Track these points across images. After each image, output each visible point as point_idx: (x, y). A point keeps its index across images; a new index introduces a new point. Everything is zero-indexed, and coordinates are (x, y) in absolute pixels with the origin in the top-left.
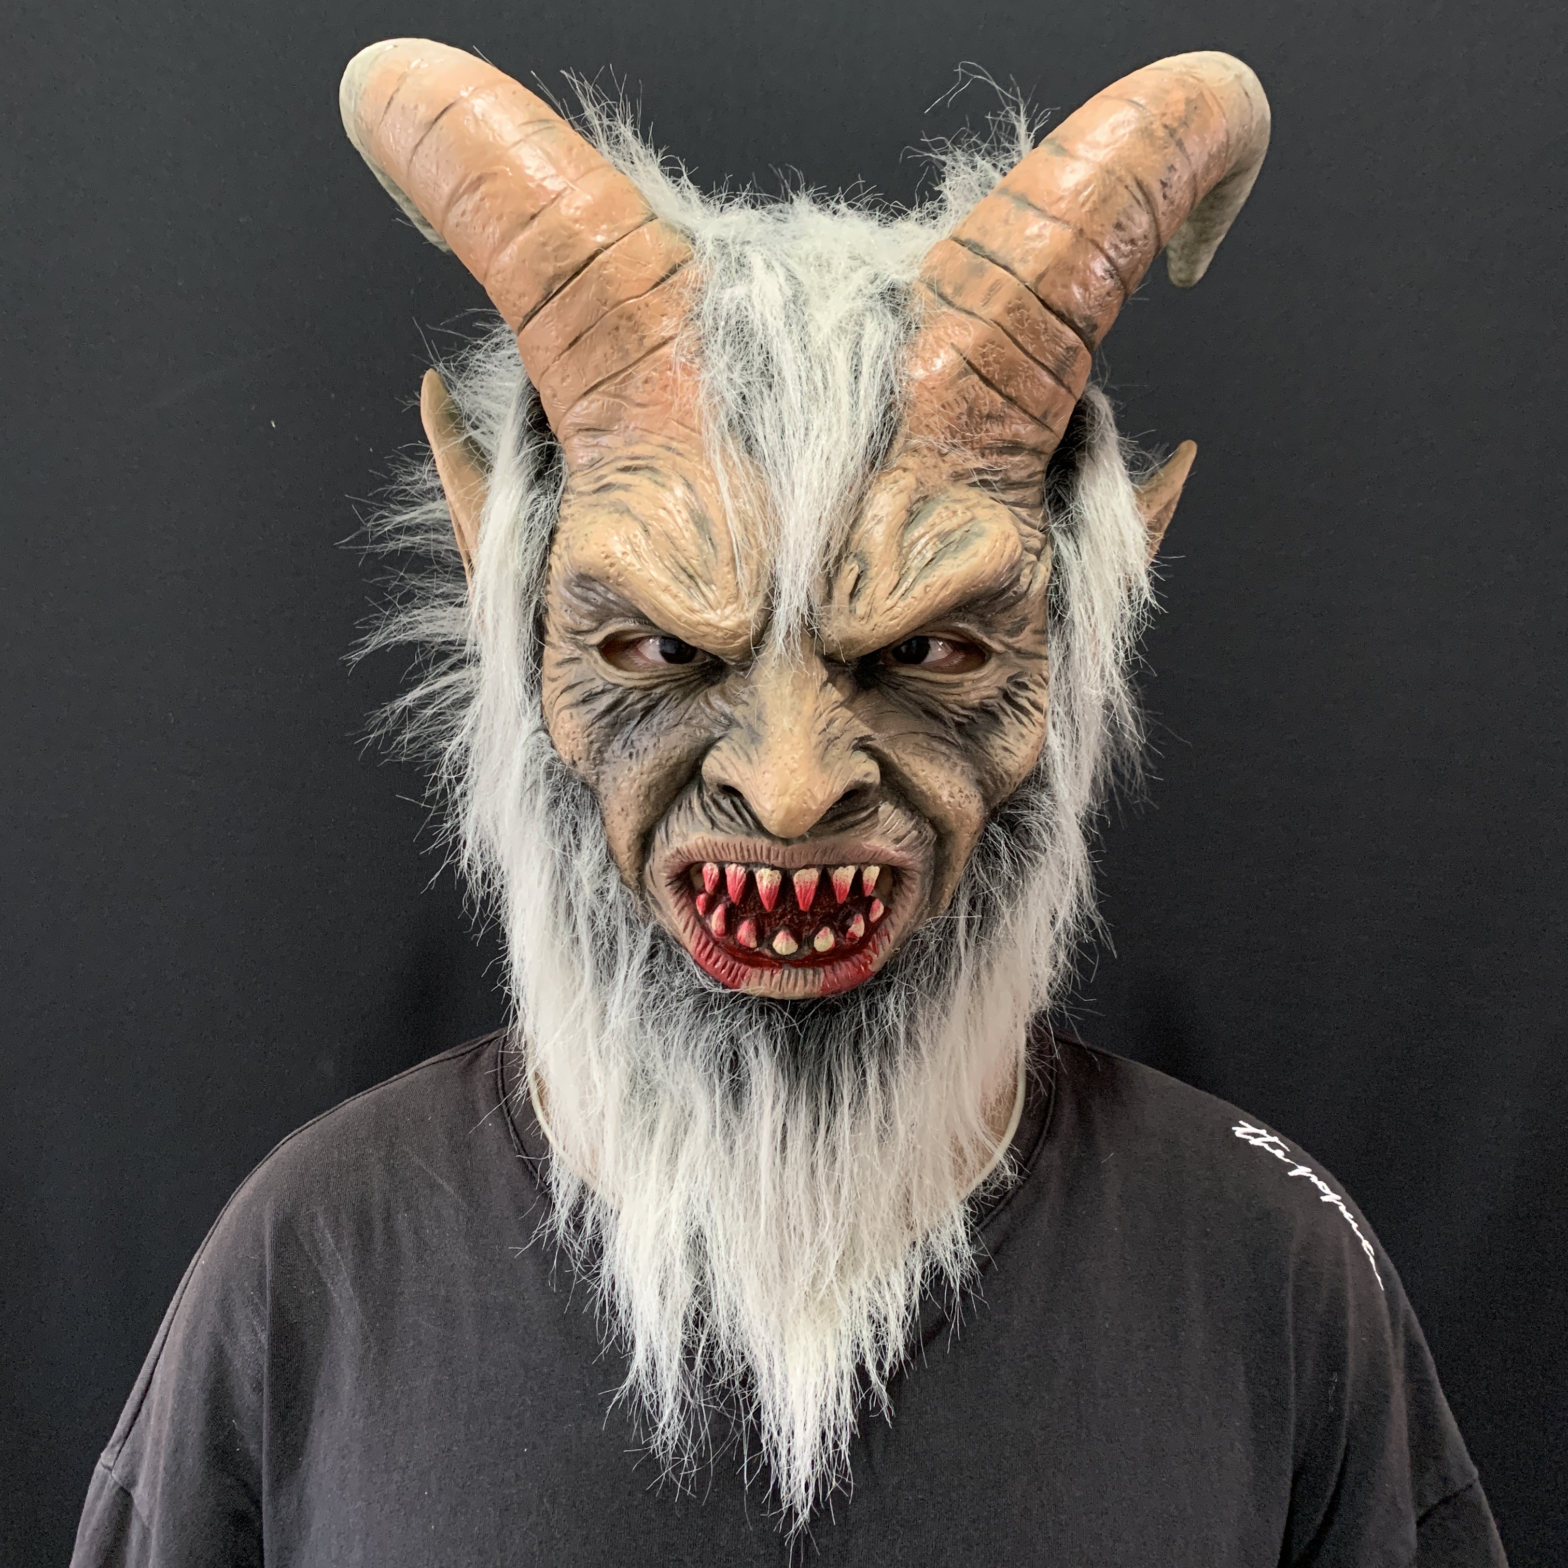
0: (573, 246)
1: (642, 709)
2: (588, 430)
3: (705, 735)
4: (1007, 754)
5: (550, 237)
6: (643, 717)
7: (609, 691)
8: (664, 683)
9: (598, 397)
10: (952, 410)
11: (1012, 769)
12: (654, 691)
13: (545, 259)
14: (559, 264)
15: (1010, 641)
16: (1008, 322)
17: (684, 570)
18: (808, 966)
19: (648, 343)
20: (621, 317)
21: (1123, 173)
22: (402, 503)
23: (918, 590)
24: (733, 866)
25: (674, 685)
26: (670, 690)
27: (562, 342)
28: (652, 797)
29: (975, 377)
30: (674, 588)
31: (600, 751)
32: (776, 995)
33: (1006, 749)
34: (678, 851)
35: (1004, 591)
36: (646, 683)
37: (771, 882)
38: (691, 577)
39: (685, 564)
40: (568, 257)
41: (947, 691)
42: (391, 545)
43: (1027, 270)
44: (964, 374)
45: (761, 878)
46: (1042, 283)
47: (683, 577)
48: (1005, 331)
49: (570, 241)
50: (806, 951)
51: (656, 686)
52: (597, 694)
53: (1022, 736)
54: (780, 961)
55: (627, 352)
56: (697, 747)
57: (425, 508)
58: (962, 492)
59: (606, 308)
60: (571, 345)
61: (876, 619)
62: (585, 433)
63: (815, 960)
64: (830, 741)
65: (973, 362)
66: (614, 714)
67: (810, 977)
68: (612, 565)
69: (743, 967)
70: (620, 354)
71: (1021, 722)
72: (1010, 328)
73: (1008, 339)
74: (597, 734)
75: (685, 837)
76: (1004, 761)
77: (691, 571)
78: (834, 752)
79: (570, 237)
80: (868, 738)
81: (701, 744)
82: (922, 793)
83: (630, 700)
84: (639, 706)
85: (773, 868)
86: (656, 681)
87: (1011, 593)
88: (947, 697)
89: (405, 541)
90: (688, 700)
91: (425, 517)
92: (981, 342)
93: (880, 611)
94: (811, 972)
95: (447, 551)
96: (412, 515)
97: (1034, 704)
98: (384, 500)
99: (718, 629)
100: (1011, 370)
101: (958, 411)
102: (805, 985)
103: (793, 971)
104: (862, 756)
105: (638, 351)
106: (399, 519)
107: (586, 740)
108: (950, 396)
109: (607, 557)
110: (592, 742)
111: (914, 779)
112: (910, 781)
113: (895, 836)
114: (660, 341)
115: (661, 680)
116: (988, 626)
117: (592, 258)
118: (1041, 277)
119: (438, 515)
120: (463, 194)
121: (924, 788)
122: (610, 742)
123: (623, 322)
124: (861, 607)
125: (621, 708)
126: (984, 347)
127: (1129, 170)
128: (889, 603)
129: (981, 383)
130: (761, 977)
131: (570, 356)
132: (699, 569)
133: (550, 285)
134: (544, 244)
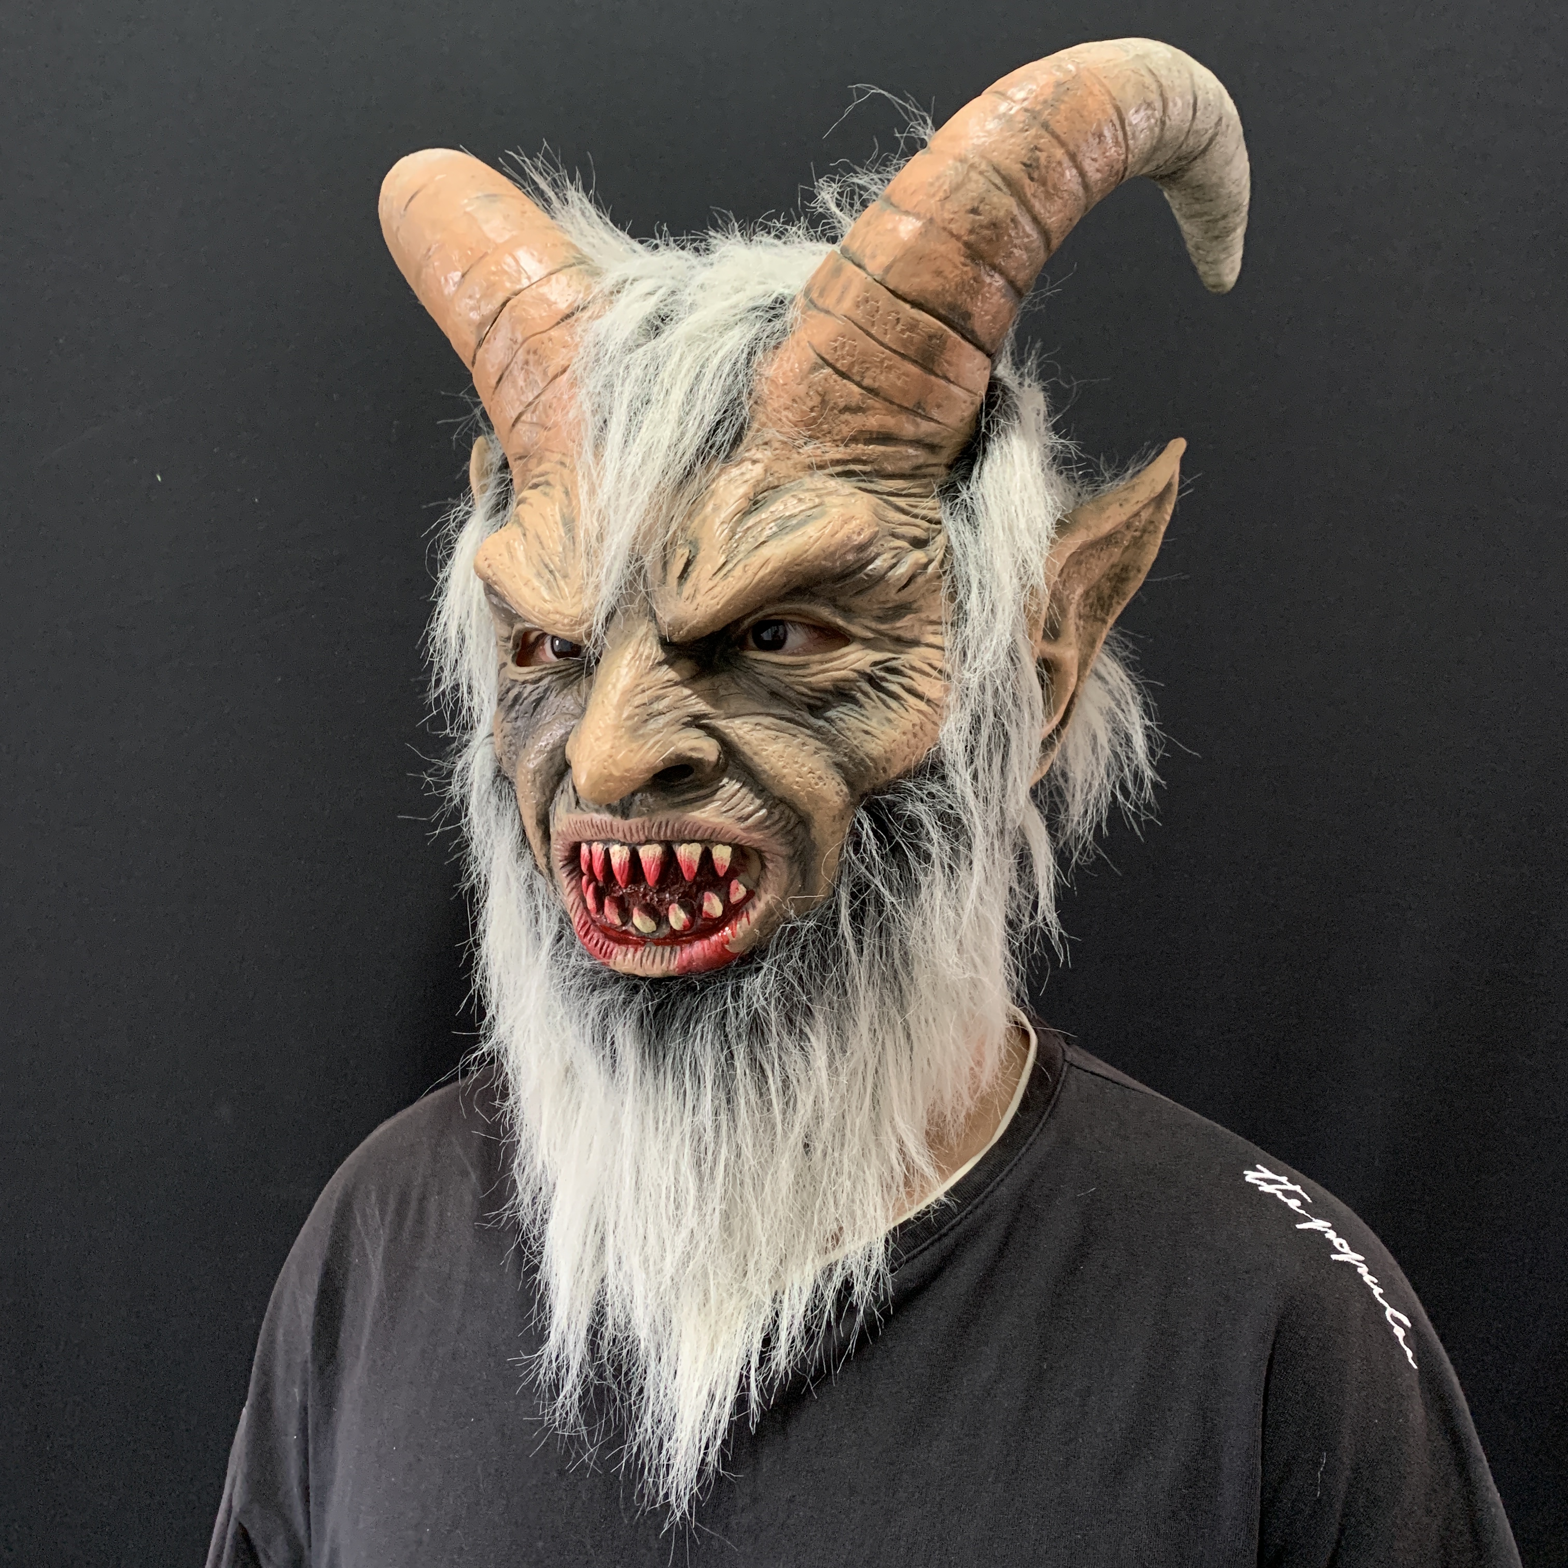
0: (491, 295)
1: (534, 702)
4: (868, 737)
9: (521, 426)
10: (804, 404)
11: (875, 753)
13: (473, 309)
14: (482, 313)
15: (883, 627)
16: (859, 315)
17: (547, 566)
18: (668, 944)
19: (551, 372)
20: (528, 352)
21: (977, 160)
23: (738, 571)
24: (596, 844)
26: (552, 681)
29: (828, 371)
30: (536, 583)
32: (639, 972)
33: (867, 732)
34: (565, 834)
35: (854, 572)
37: (621, 857)
38: (551, 572)
39: (548, 561)
40: (488, 306)
41: (792, 672)
43: (876, 265)
44: (815, 368)
45: (615, 854)
46: (889, 275)
48: (856, 324)
49: (490, 292)
50: (665, 931)
51: (541, 679)
53: (889, 720)
54: (642, 940)
55: (536, 382)
58: (819, 481)
59: (517, 346)
60: (498, 383)
61: (699, 598)
63: (675, 939)
64: (651, 716)
65: (827, 357)
67: (667, 954)
69: (612, 945)
70: (532, 385)
71: (889, 707)
72: (862, 322)
73: (860, 331)
76: (865, 744)
77: (552, 567)
78: (652, 725)
80: (705, 716)
82: (764, 771)
84: (531, 699)
85: (623, 844)
87: (862, 575)
88: (792, 679)
92: (832, 337)
94: (668, 949)
97: (911, 691)
99: (565, 616)
100: (864, 360)
101: (811, 404)
102: (662, 962)
103: (654, 948)
104: (695, 732)
108: (802, 389)
111: (756, 758)
112: (752, 759)
113: (739, 815)
114: (560, 369)
115: (544, 673)
116: (847, 612)
117: (504, 304)
118: (888, 269)
121: (767, 767)
124: (688, 588)
126: (835, 341)
127: (983, 157)
128: (711, 584)
129: (835, 376)
130: (626, 955)
133: (480, 332)
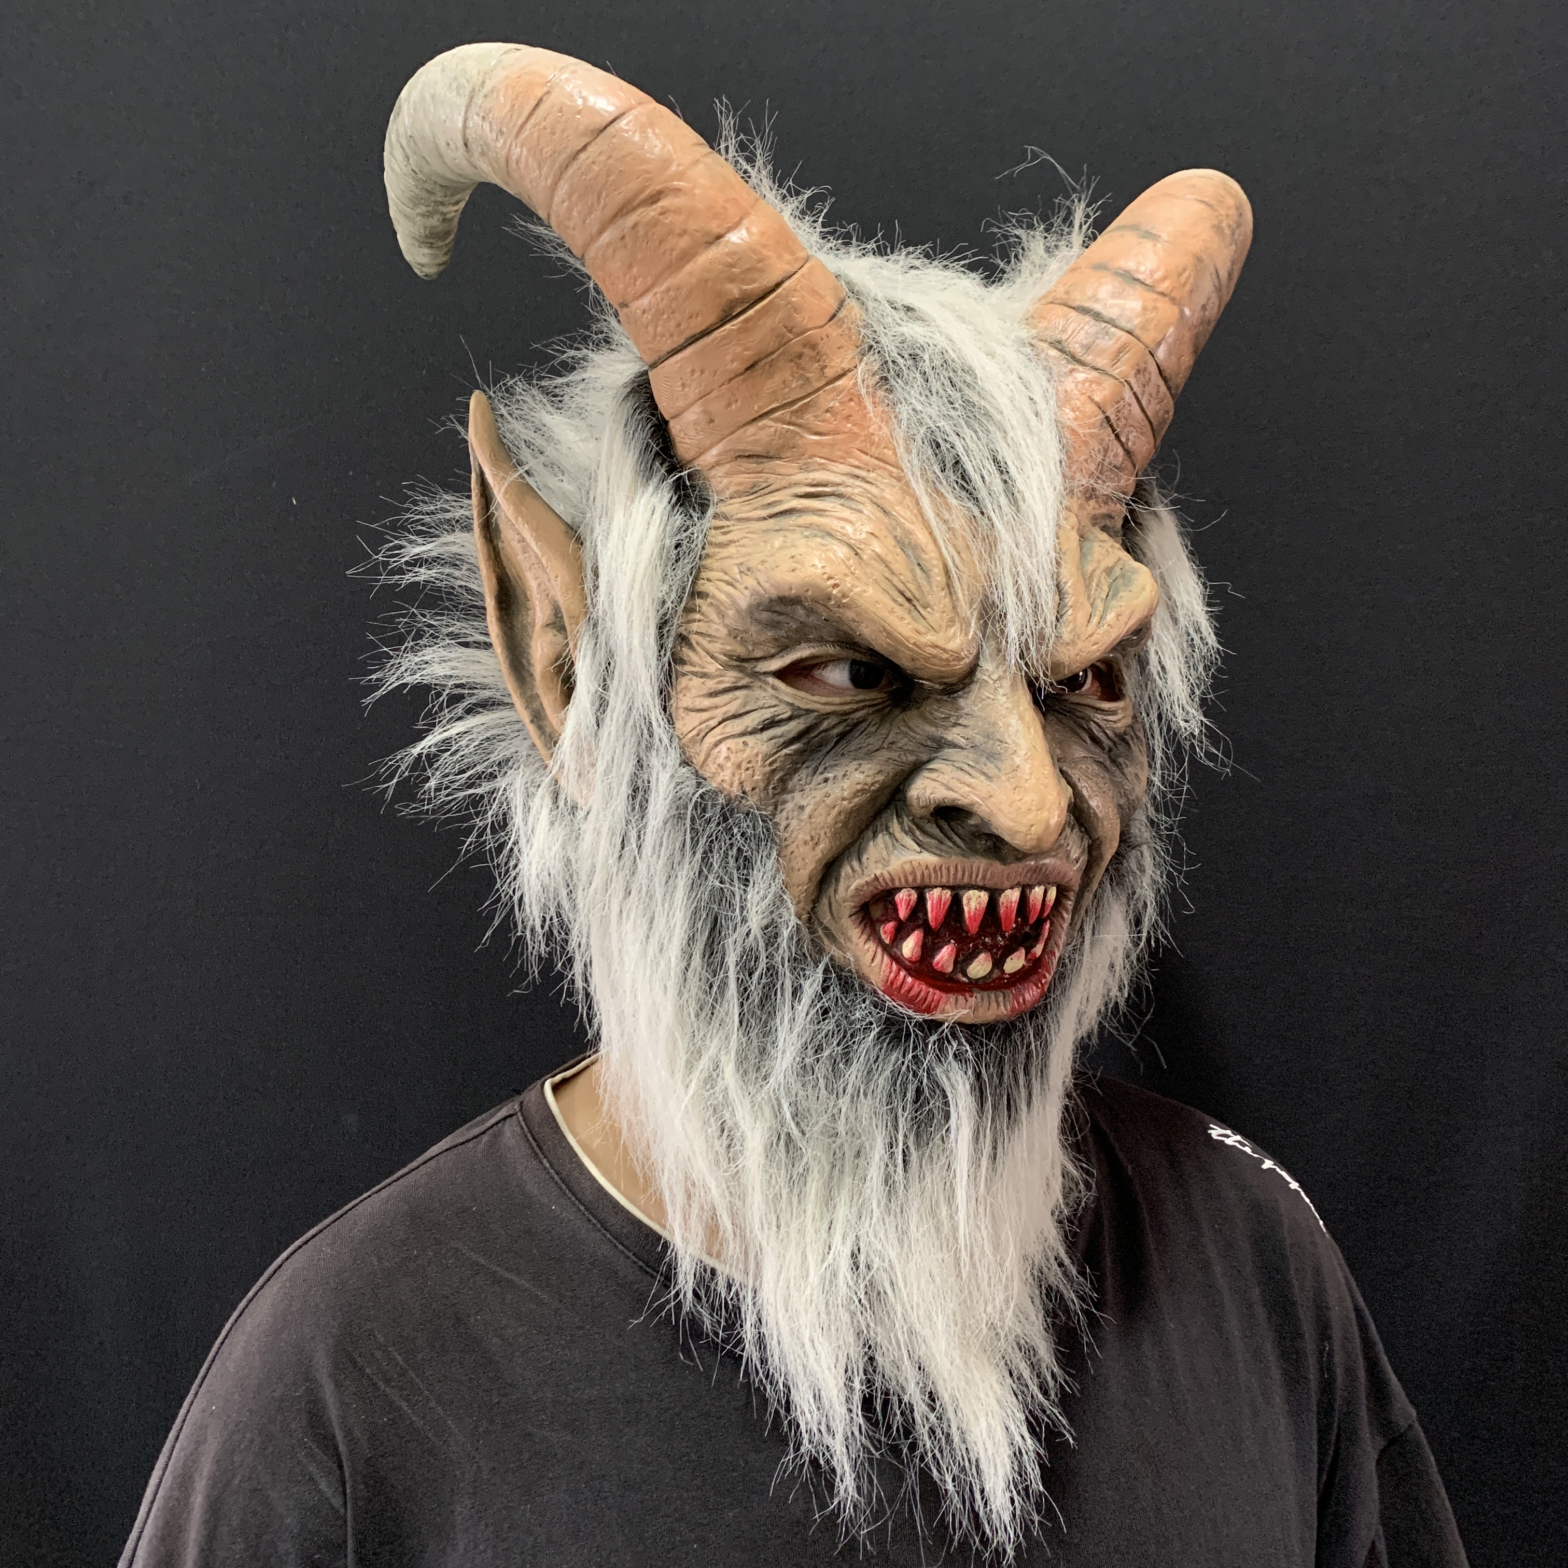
0: (762, 271)
1: (838, 735)
2: (749, 457)
3: (912, 758)
5: (740, 259)
6: (837, 743)
7: (798, 717)
8: (864, 707)
9: (771, 423)
10: (1096, 458)
12: (852, 716)
13: (732, 279)
14: (745, 287)
16: (1135, 382)
17: (903, 594)
18: (999, 988)
19: (830, 373)
20: (804, 345)
21: (1208, 261)
22: (419, 533)
23: (1111, 618)
24: (936, 892)
25: (871, 710)
26: (869, 714)
27: (737, 366)
28: (851, 824)
29: (1109, 430)
31: (783, 780)
32: (970, 1019)
34: (876, 878)
36: (847, 707)
37: (978, 904)
38: (909, 600)
39: (902, 588)
40: (755, 281)
41: (1108, 718)
42: (409, 578)
43: (1149, 337)
44: (1103, 425)
45: (969, 899)
47: (901, 599)
48: (1133, 390)
49: (760, 265)
50: (999, 974)
51: (857, 710)
52: (781, 721)
54: (973, 986)
55: (808, 380)
56: (902, 771)
57: (443, 539)
59: (791, 336)
60: (747, 369)
61: (1080, 645)
62: (745, 460)
63: (1006, 983)
65: (1110, 416)
66: (805, 740)
67: (1001, 1000)
68: (835, 586)
69: (938, 994)
70: (800, 382)
74: (783, 762)
75: (886, 863)
77: (908, 595)
79: (759, 261)
81: (906, 768)
83: (825, 725)
84: (835, 731)
85: (983, 889)
86: (855, 706)
88: (1107, 724)
89: (423, 574)
90: (887, 725)
91: (441, 550)
92: (1116, 398)
93: (1083, 637)
94: (1000, 994)
95: (461, 587)
96: (429, 546)
98: (400, 528)
99: (945, 650)
101: (1099, 459)
102: (997, 1008)
103: (986, 994)
105: (818, 380)
106: (418, 550)
107: (768, 769)
109: (830, 578)
110: (774, 771)
113: (1074, 857)
114: (840, 372)
115: (861, 705)
117: (778, 285)
119: (455, 549)
120: (639, 206)
122: (796, 771)
123: (807, 351)
125: (813, 735)
126: (1117, 402)
127: (1212, 260)
128: (1089, 629)
129: (1113, 436)
130: (956, 1003)
131: (744, 381)
132: (917, 593)
133: (732, 308)
134: (732, 266)
